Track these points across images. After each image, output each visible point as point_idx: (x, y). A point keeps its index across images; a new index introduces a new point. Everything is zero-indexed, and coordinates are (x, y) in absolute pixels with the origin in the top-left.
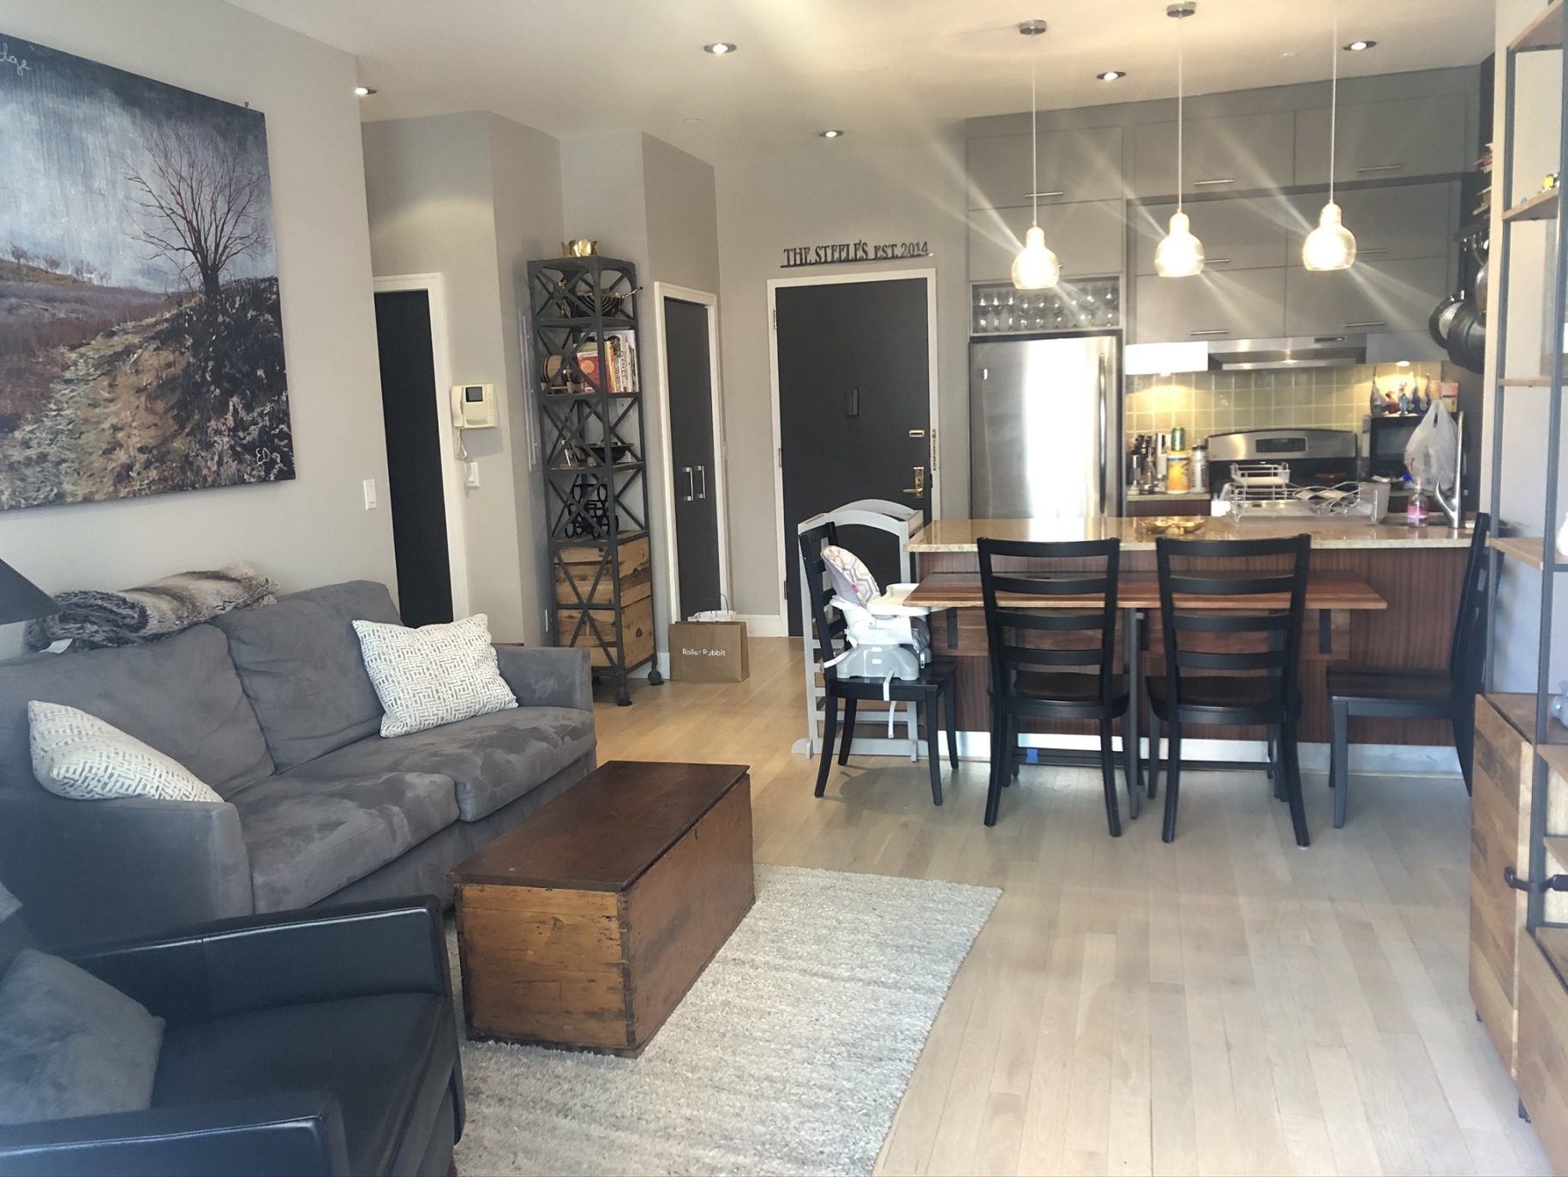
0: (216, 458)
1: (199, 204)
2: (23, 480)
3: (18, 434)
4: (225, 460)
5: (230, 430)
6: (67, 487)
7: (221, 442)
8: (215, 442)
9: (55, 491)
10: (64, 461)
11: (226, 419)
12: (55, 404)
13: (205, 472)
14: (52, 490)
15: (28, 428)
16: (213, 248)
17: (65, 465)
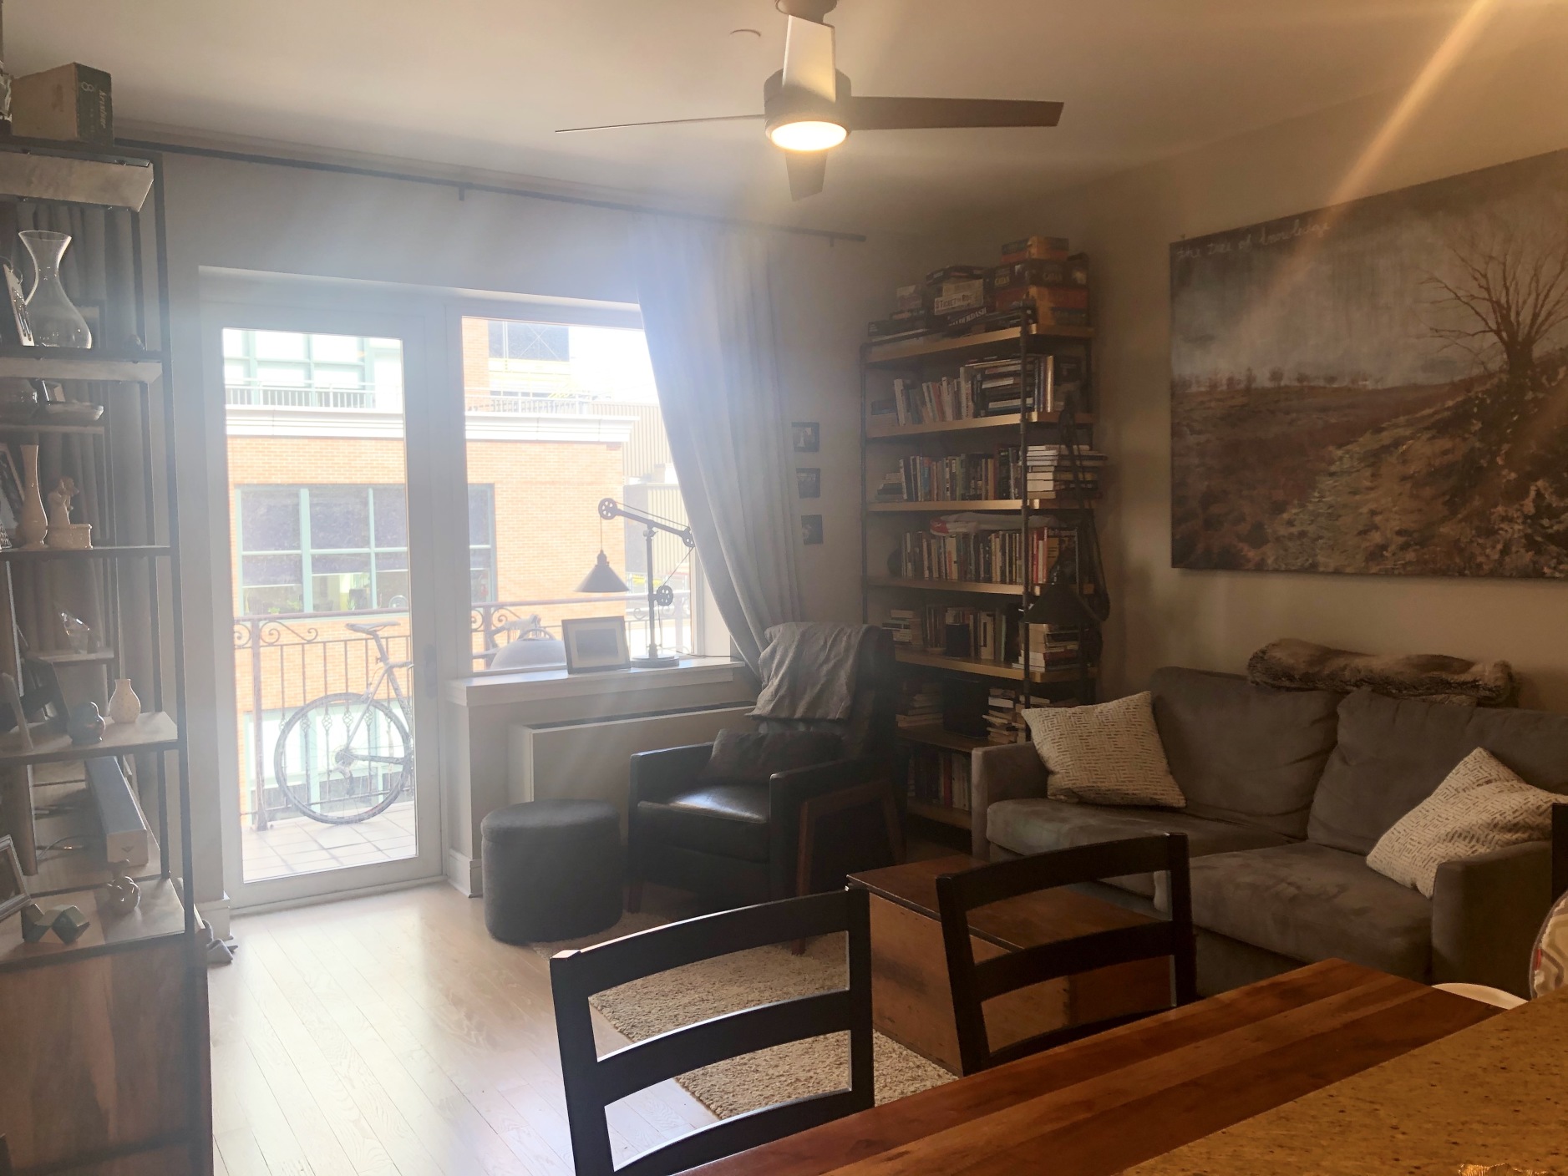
0: (1499, 547)
1: (1514, 278)
2: (1286, 550)
3: (1285, 516)
4: (1514, 549)
5: (1526, 517)
6: (1321, 559)
7: (1510, 531)
8: (1502, 529)
9: (1310, 561)
10: (1321, 538)
11: (1522, 505)
12: (1319, 493)
13: (1480, 559)
14: (1307, 560)
15: (1294, 511)
16: (1528, 321)
17: (1321, 541)
